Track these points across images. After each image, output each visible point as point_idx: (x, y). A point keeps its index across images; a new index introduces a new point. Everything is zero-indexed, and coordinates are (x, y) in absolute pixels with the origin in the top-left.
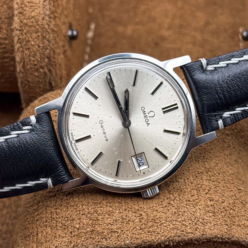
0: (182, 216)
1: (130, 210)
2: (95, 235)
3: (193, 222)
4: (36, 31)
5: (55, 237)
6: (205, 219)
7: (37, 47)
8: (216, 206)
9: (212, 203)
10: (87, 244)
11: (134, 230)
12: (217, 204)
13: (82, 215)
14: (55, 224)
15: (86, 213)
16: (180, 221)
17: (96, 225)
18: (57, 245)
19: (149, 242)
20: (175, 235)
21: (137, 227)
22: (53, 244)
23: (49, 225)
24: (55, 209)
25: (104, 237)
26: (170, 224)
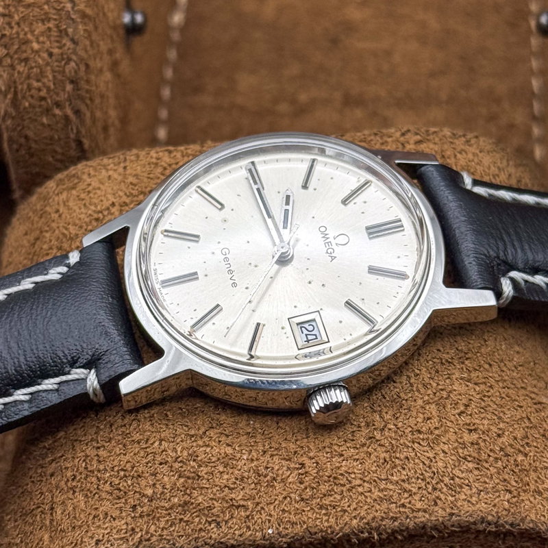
0: (401, 470)
1: (275, 453)
2: (191, 515)
3: (428, 483)
4: (43, 17)
5: (94, 517)
6: (458, 477)
7: (45, 55)
8: (482, 444)
9: (474, 436)
10: (172, 535)
11: (286, 502)
12: (485, 440)
13: (161, 464)
14: (95, 486)
15: (169, 459)
16: (398, 483)
17: (194, 489)
18: (101, 538)
19: (322, 531)
20: (384, 515)
21: (293, 495)
22: (89, 534)
23: (82, 487)
24: (94, 447)
25: (213, 520)
26: (373, 489)
